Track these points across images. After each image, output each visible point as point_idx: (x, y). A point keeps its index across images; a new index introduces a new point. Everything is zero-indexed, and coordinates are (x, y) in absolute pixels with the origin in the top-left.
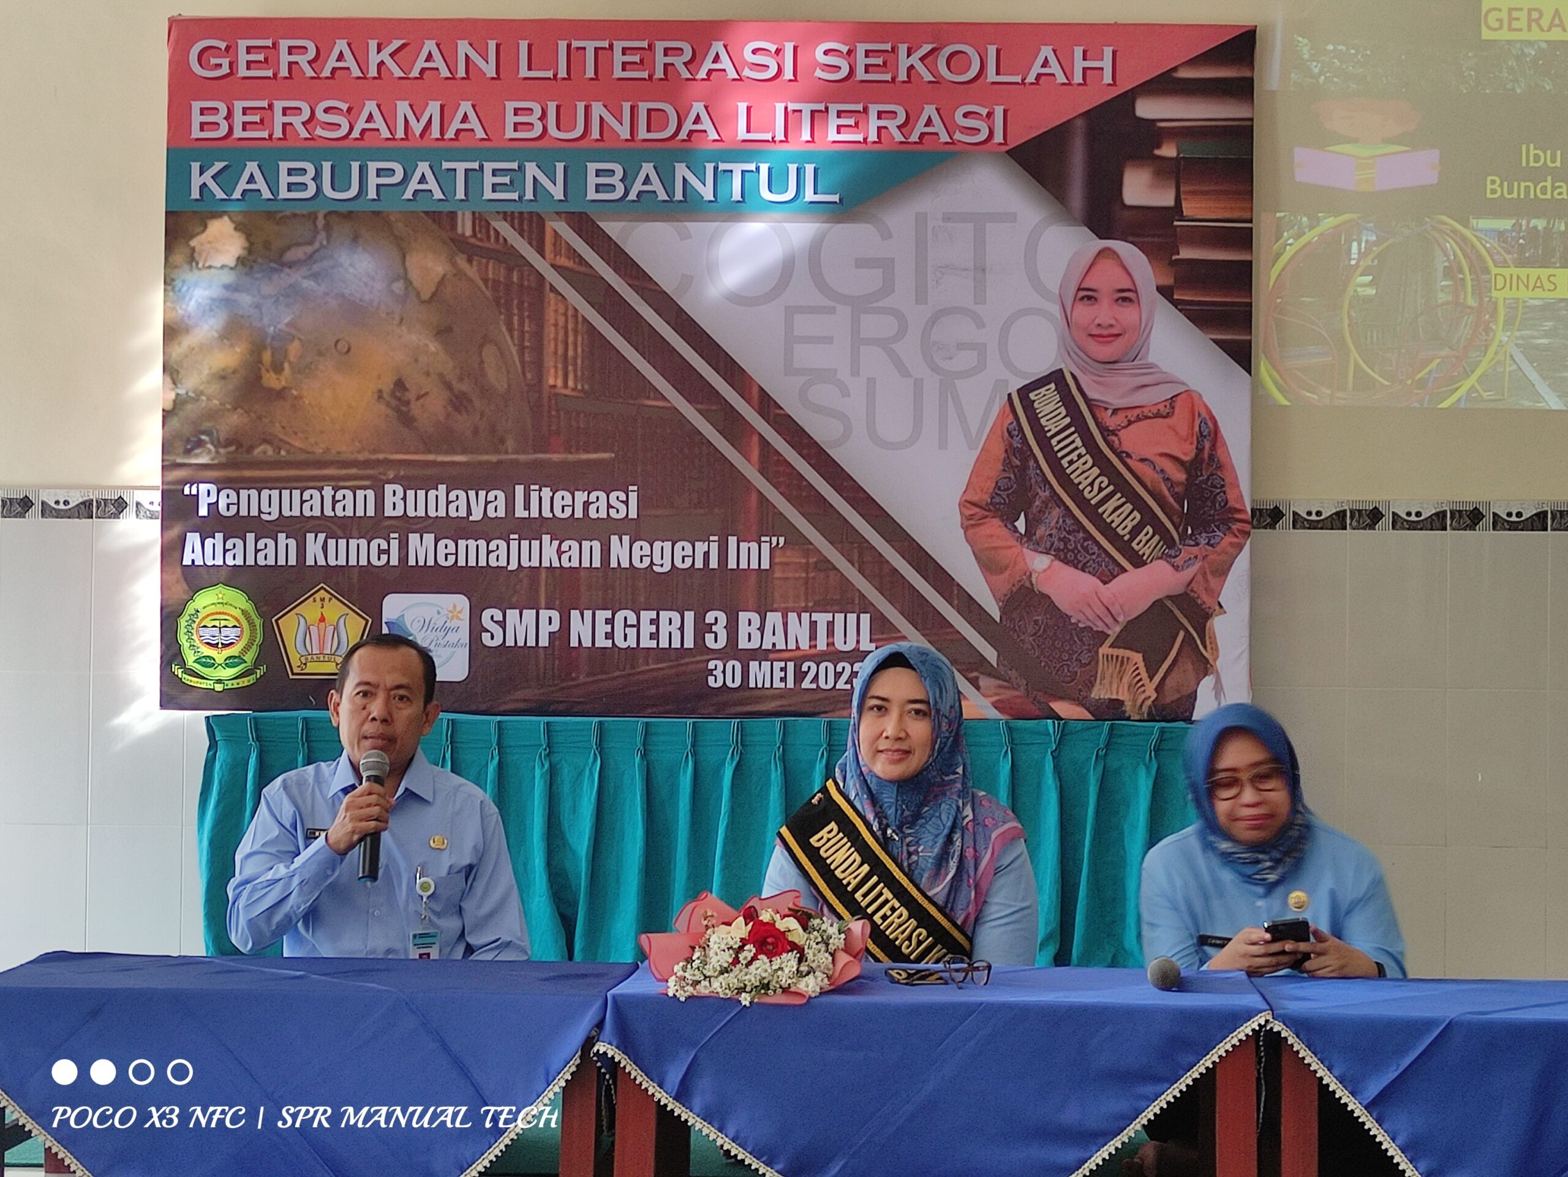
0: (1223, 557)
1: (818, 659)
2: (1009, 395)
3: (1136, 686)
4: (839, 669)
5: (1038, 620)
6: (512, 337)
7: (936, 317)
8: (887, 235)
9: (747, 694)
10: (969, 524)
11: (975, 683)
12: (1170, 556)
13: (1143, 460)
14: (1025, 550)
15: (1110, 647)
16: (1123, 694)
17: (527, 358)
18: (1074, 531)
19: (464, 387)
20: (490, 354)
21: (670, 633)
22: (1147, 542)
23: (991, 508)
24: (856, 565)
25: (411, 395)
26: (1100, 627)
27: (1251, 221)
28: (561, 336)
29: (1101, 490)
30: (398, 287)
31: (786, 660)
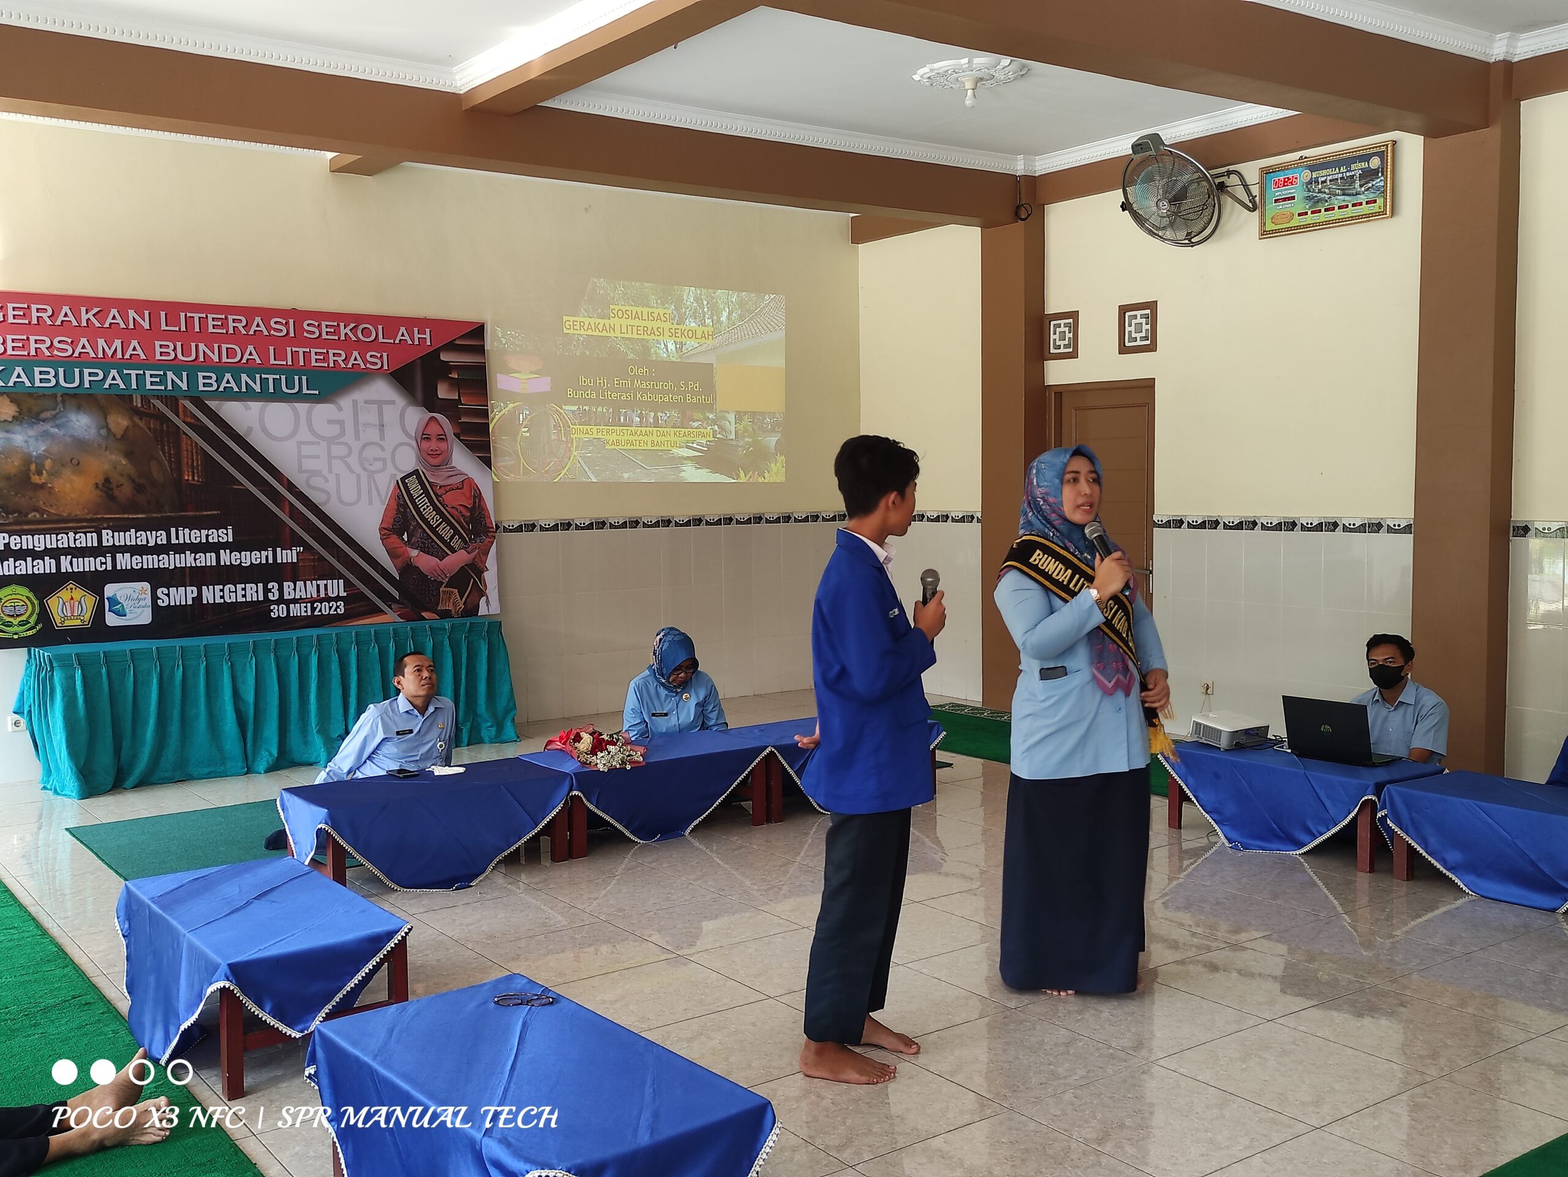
0: (486, 547)
1: (321, 601)
2: (397, 481)
3: (455, 603)
4: (331, 605)
5: (414, 578)
6: (165, 456)
7: (365, 446)
8: (340, 409)
9: (290, 619)
10: (384, 538)
11: (390, 607)
12: (466, 548)
13: (452, 508)
14: (408, 548)
15: (445, 587)
16: (451, 607)
17: (173, 466)
18: (427, 539)
19: (141, 481)
20: (154, 465)
21: (252, 594)
22: (457, 542)
23: (392, 530)
24: (336, 558)
25: (114, 485)
26: (440, 579)
27: (487, 406)
28: (190, 456)
29: (437, 521)
30: (103, 432)
31: (307, 603)
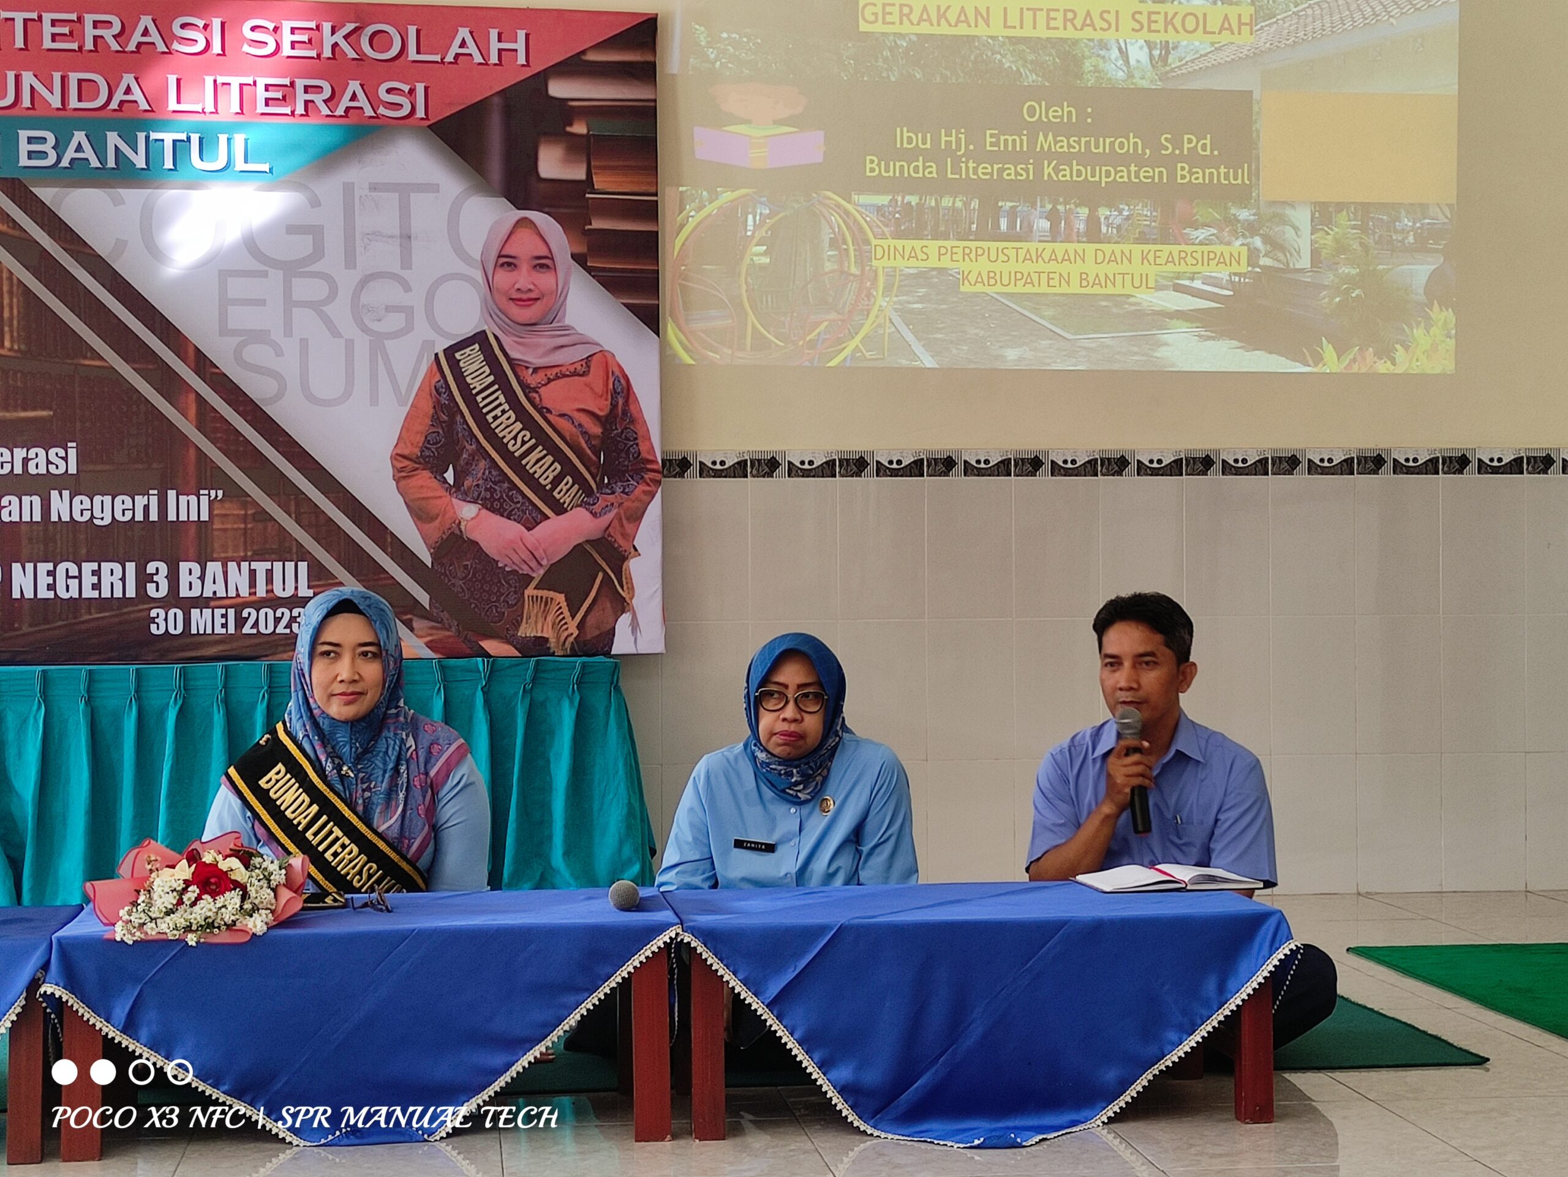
0: (636, 504)
1: (258, 605)
2: (436, 355)
3: (559, 625)
4: (279, 614)
5: (467, 565)
7: (366, 281)
9: (189, 640)
10: (401, 476)
11: (409, 624)
12: (589, 504)
13: (562, 415)
14: (454, 500)
15: (535, 588)
16: (548, 632)
18: (500, 481)
21: (112, 584)
22: (568, 490)
23: (421, 460)
24: (293, 516)
26: (526, 570)
27: (656, 195)
29: (524, 443)
31: (227, 607)
